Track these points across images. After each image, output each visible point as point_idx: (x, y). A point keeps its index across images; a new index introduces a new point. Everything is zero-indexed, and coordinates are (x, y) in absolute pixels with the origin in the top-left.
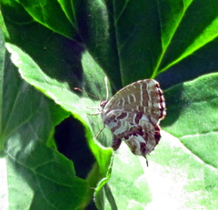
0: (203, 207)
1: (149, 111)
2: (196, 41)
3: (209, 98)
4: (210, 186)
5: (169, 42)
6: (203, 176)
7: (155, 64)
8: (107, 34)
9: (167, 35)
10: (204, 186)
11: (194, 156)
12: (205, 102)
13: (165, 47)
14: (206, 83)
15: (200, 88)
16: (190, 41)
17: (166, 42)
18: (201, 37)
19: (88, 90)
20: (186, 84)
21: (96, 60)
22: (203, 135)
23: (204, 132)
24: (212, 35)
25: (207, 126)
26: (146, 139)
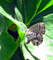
0: (50, 51)
1: (41, 32)
2: (47, 6)
3: (51, 21)
4: (52, 45)
5: (39, 6)
6: (49, 42)
7: (35, 12)
8: (21, 3)
9: (38, 4)
10: (50, 45)
11: (47, 37)
12: (50, 22)
13: (37, 7)
14: (50, 17)
15: (48, 18)
16: (45, 6)
17: (38, 6)
18: (48, 5)
19: (17, 18)
20: (44, 17)
21: (18, 10)
22: (49, 31)
23: (50, 30)
24: (51, 4)
25: (50, 29)
26: (39, 41)
